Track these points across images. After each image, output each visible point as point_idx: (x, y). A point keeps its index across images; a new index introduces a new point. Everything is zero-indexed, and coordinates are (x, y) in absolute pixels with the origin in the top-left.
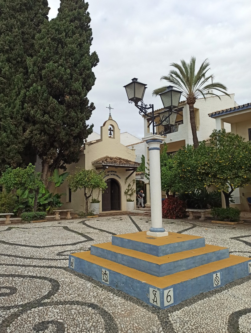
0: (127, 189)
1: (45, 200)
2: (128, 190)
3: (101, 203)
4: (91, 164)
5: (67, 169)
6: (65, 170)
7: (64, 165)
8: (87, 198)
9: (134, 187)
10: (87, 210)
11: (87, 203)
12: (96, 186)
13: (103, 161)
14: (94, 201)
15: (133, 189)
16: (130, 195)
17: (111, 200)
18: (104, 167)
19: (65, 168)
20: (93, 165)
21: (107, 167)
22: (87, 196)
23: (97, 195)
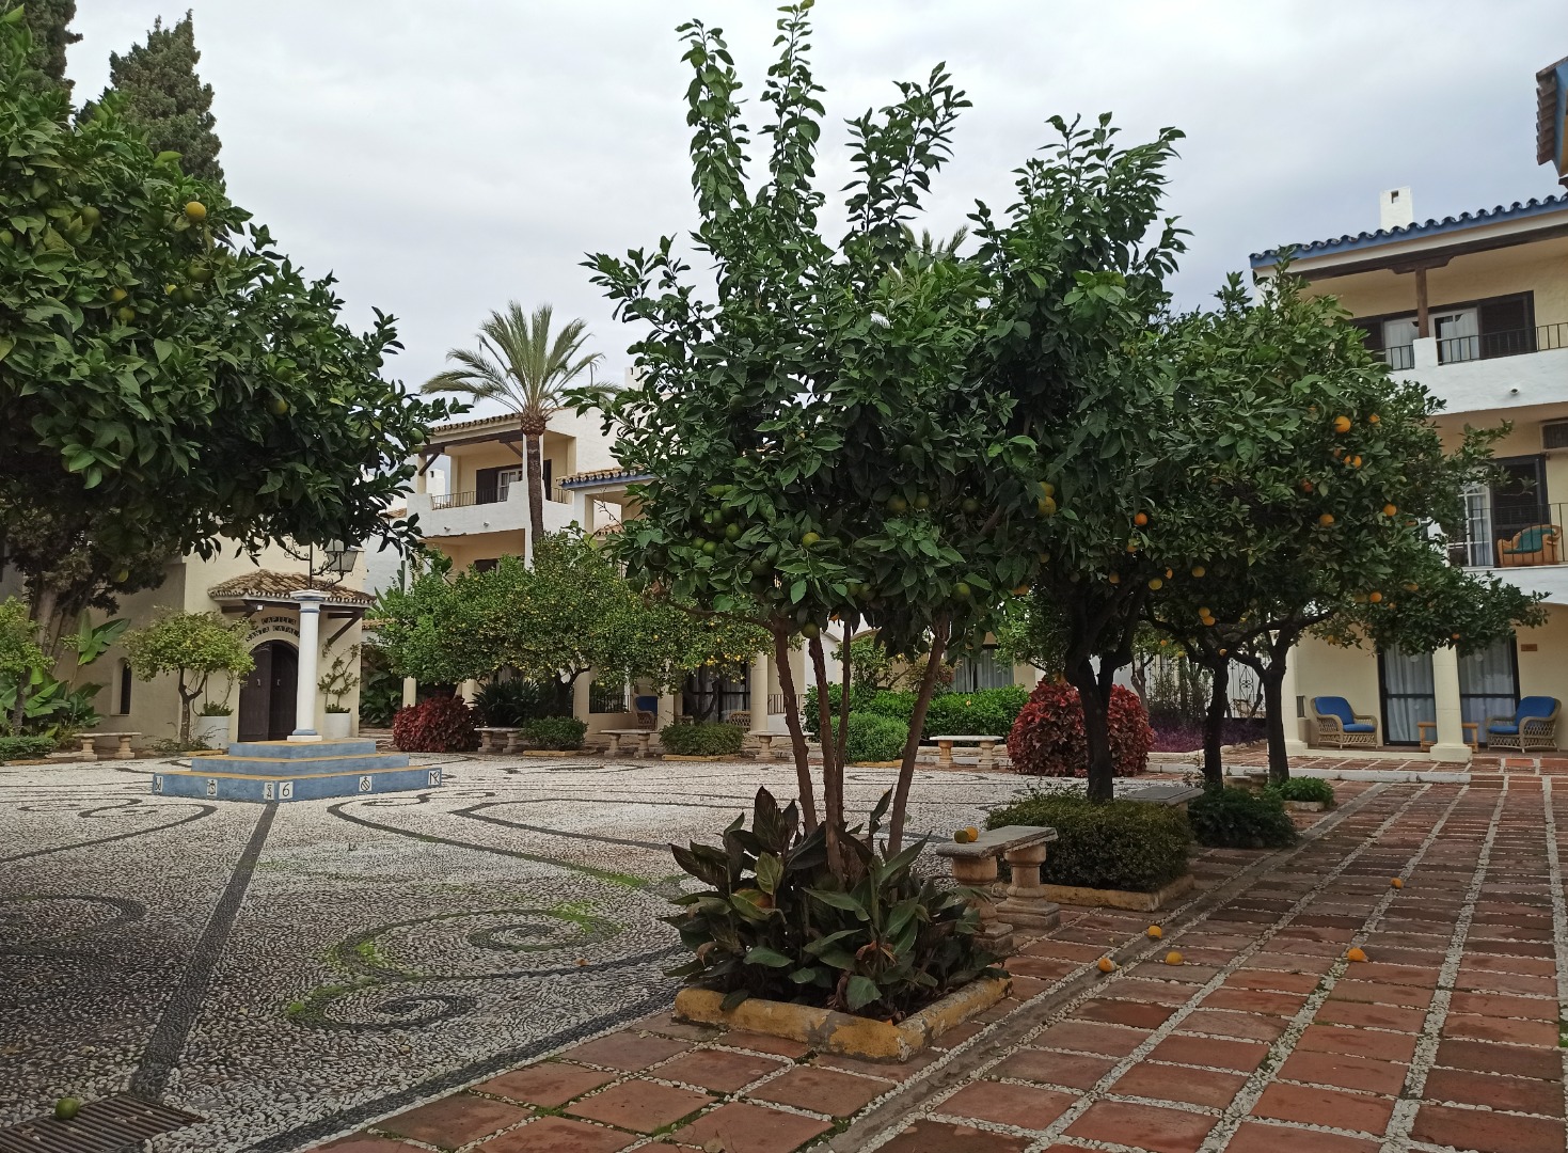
0: (328, 675)
1: (43, 704)
2: (334, 679)
3: (235, 715)
4: (204, 596)
5: (118, 607)
6: (113, 612)
7: (110, 595)
8: (187, 699)
9: (355, 669)
10: (185, 732)
11: (186, 715)
12: (219, 663)
13: (246, 590)
14: (212, 710)
15: (351, 674)
16: (340, 693)
17: (272, 709)
18: (248, 608)
19: (112, 606)
20: (211, 597)
21: (260, 608)
22: (189, 693)
23: (224, 690)
